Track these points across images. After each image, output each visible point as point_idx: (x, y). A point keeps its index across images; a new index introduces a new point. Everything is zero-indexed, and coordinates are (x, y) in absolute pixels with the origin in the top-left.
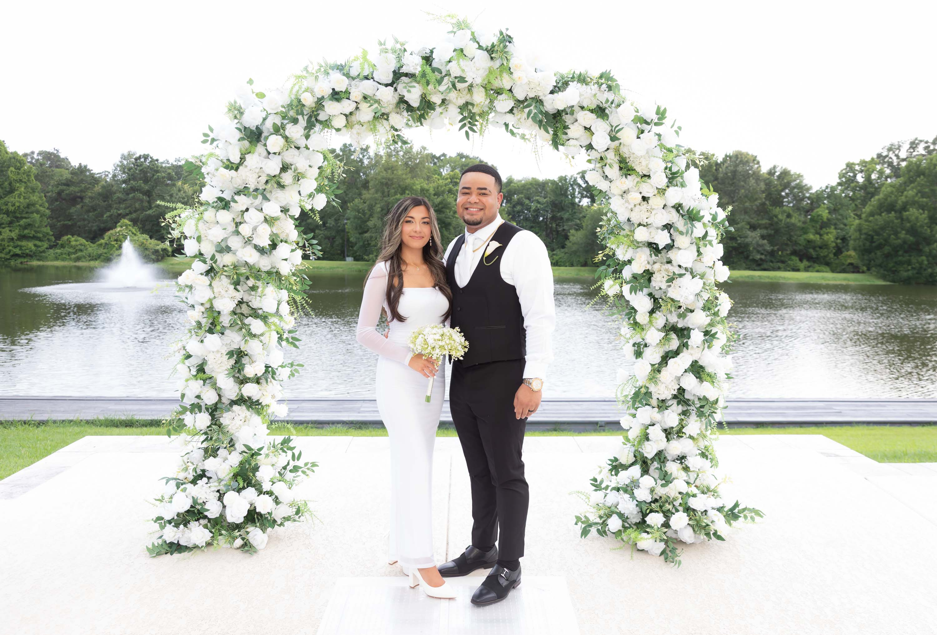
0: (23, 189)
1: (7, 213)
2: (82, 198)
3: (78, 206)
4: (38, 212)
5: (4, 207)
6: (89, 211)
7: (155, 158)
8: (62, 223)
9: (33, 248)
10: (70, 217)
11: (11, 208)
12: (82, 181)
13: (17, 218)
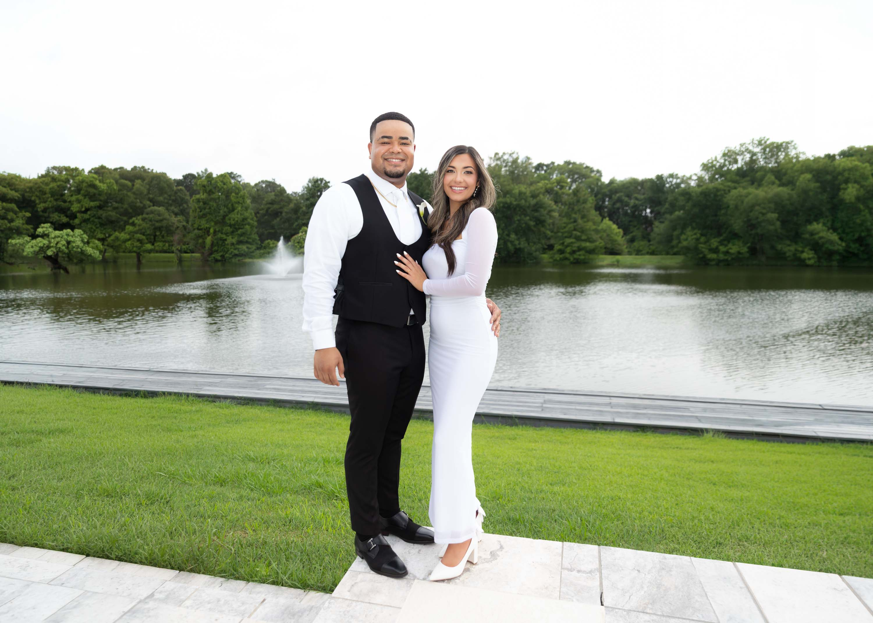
0: (240, 208)
1: (230, 226)
2: (281, 213)
3: (278, 219)
4: (249, 224)
5: (228, 222)
6: (284, 222)
7: (327, 181)
8: (268, 231)
9: (246, 250)
10: (273, 227)
11: (233, 222)
12: (282, 200)
13: (236, 228)
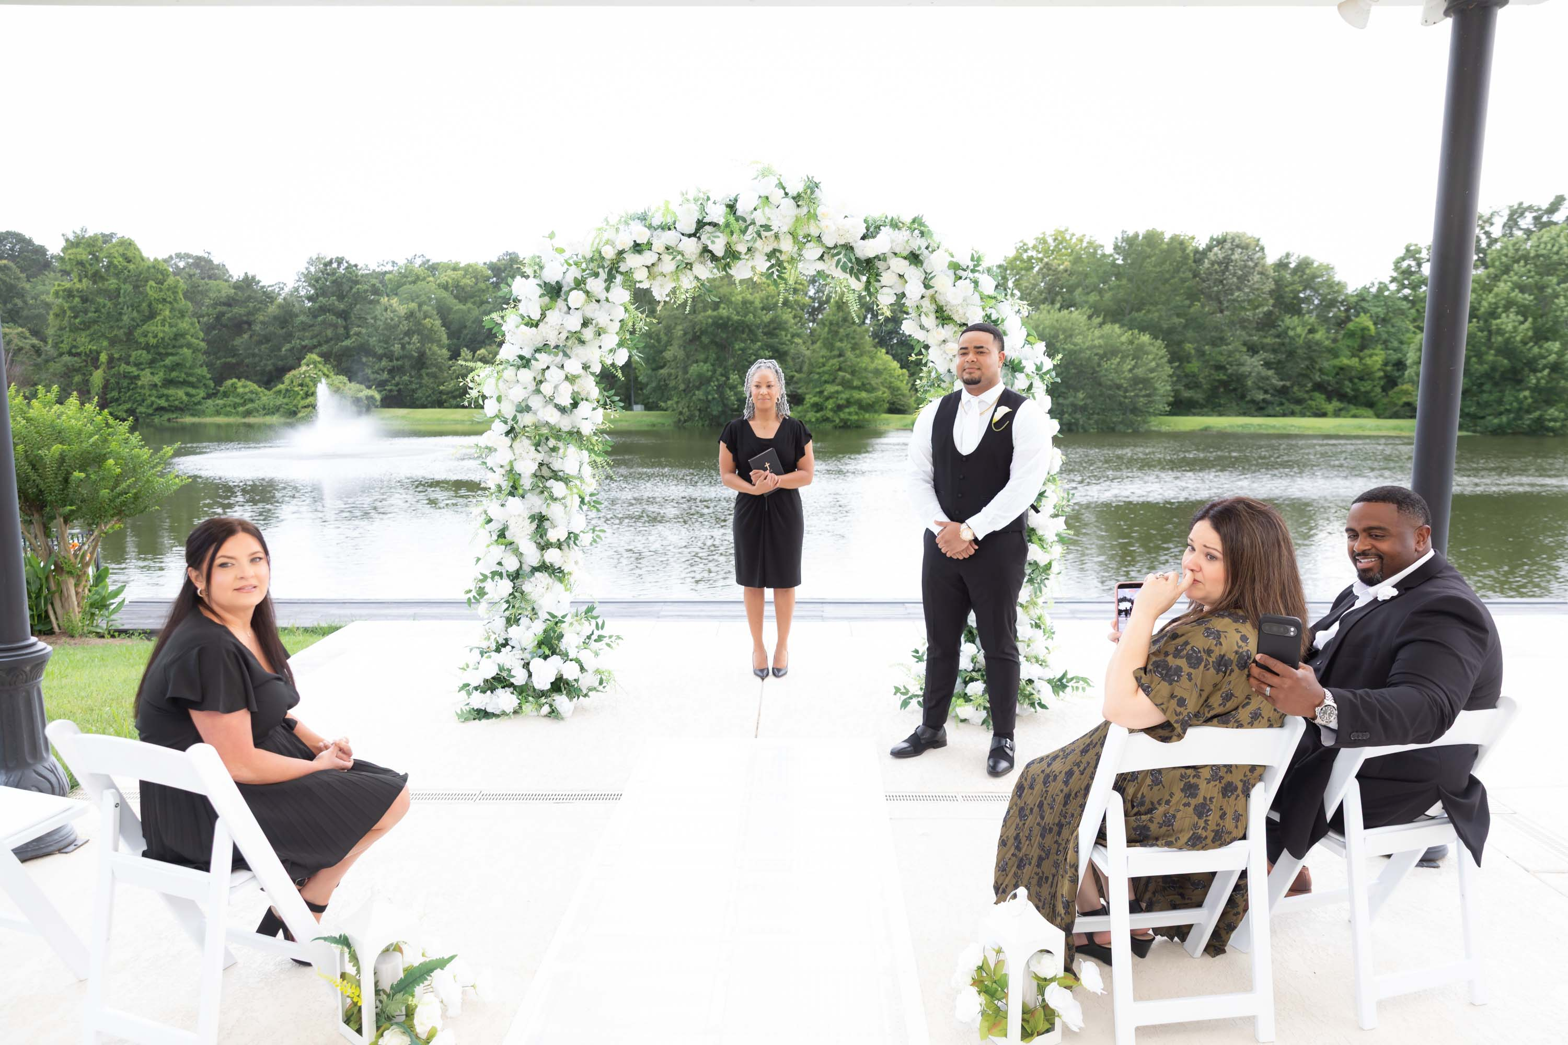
0: (167, 313)
1: (147, 347)
2: (249, 324)
3: (246, 336)
4: (189, 346)
5: (142, 340)
6: (260, 343)
7: (353, 263)
8: (223, 360)
9: (185, 398)
10: (233, 352)
11: (153, 341)
12: (249, 298)
13: (160, 354)
